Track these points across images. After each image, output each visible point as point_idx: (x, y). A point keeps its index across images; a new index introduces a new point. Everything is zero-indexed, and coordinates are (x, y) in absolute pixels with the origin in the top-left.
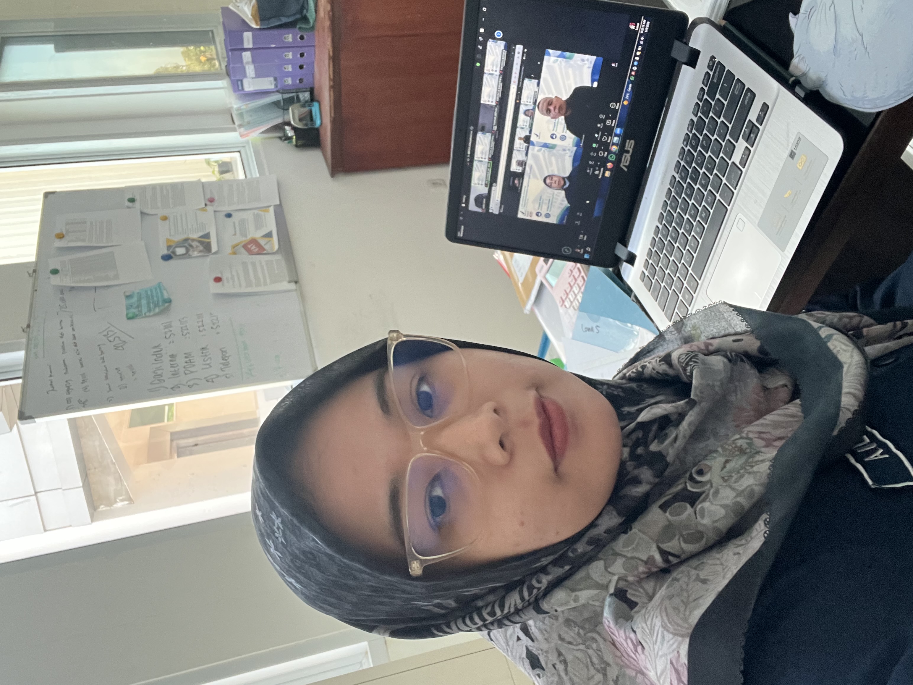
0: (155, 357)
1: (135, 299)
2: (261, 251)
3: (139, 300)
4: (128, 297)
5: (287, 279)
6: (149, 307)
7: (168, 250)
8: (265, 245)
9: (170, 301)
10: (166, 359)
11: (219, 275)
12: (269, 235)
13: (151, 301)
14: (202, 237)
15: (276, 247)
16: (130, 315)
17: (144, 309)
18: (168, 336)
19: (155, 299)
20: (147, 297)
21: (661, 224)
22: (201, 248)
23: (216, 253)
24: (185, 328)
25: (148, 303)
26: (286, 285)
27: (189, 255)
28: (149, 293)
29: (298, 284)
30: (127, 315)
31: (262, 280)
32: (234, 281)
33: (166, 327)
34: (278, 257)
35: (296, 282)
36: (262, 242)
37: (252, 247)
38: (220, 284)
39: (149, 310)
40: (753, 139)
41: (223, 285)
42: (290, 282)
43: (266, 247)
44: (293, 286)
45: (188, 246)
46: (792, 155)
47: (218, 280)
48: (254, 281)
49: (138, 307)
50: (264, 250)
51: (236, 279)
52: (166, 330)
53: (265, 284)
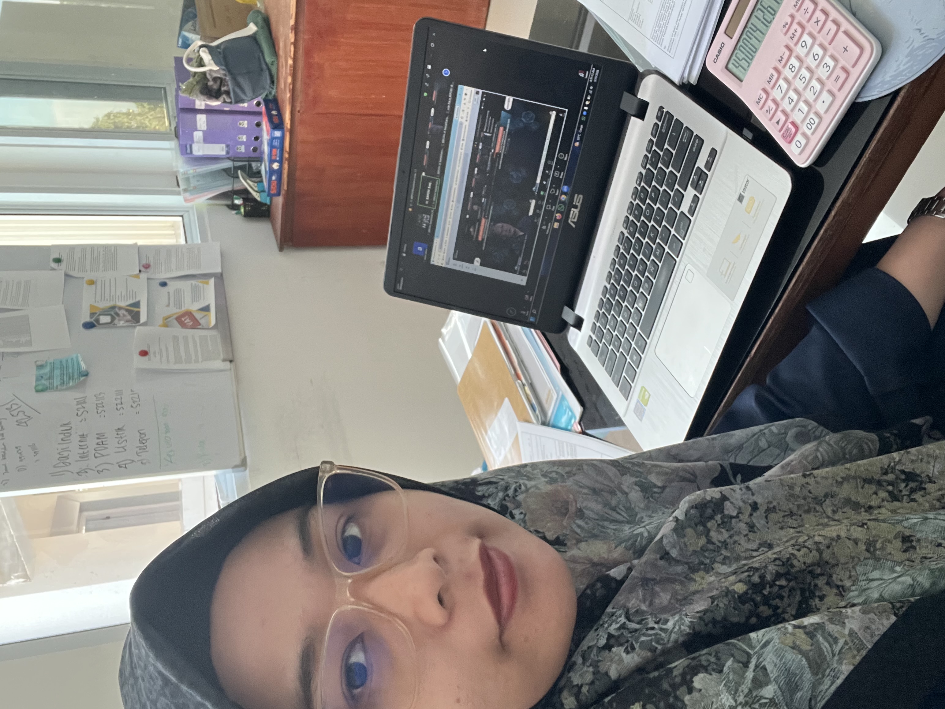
0: (62, 436)
1: (47, 370)
2: (196, 324)
3: (52, 370)
4: (40, 367)
5: (222, 357)
6: (62, 379)
7: (91, 318)
8: (201, 319)
9: (86, 375)
10: (75, 439)
11: (146, 349)
12: (206, 309)
13: (65, 372)
14: (130, 305)
15: (213, 322)
16: (40, 388)
17: (56, 382)
18: (79, 413)
19: (70, 370)
20: (61, 368)
21: (609, 284)
22: (129, 317)
23: (145, 324)
24: (101, 405)
25: (62, 375)
26: (218, 364)
27: (114, 324)
28: (64, 364)
29: (233, 364)
30: (36, 386)
31: (193, 358)
32: (161, 357)
33: (78, 403)
34: (214, 333)
35: (231, 361)
36: (198, 316)
37: (185, 320)
38: (146, 358)
39: (63, 383)
40: (702, 185)
41: (149, 360)
42: (224, 360)
43: (202, 322)
44: (227, 365)
45: (114, 315)
46: (741, 198)
47: (144, 353)
48: (184, 358)
49: (49, 378)
50: (200, 324)
51: (164, 354)
52: (80, 406)
53: (197, 361)
